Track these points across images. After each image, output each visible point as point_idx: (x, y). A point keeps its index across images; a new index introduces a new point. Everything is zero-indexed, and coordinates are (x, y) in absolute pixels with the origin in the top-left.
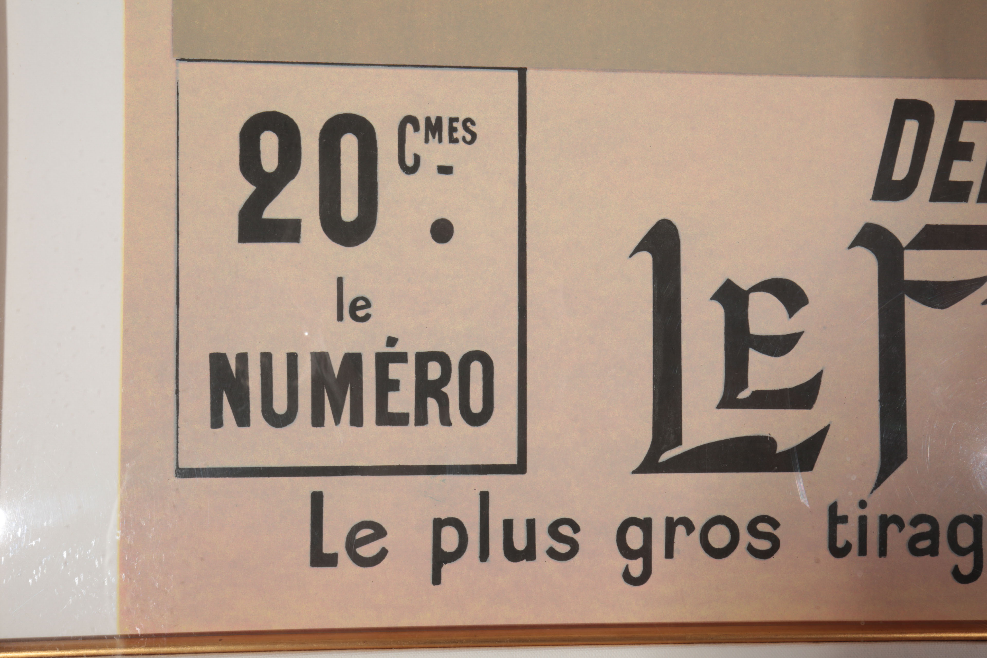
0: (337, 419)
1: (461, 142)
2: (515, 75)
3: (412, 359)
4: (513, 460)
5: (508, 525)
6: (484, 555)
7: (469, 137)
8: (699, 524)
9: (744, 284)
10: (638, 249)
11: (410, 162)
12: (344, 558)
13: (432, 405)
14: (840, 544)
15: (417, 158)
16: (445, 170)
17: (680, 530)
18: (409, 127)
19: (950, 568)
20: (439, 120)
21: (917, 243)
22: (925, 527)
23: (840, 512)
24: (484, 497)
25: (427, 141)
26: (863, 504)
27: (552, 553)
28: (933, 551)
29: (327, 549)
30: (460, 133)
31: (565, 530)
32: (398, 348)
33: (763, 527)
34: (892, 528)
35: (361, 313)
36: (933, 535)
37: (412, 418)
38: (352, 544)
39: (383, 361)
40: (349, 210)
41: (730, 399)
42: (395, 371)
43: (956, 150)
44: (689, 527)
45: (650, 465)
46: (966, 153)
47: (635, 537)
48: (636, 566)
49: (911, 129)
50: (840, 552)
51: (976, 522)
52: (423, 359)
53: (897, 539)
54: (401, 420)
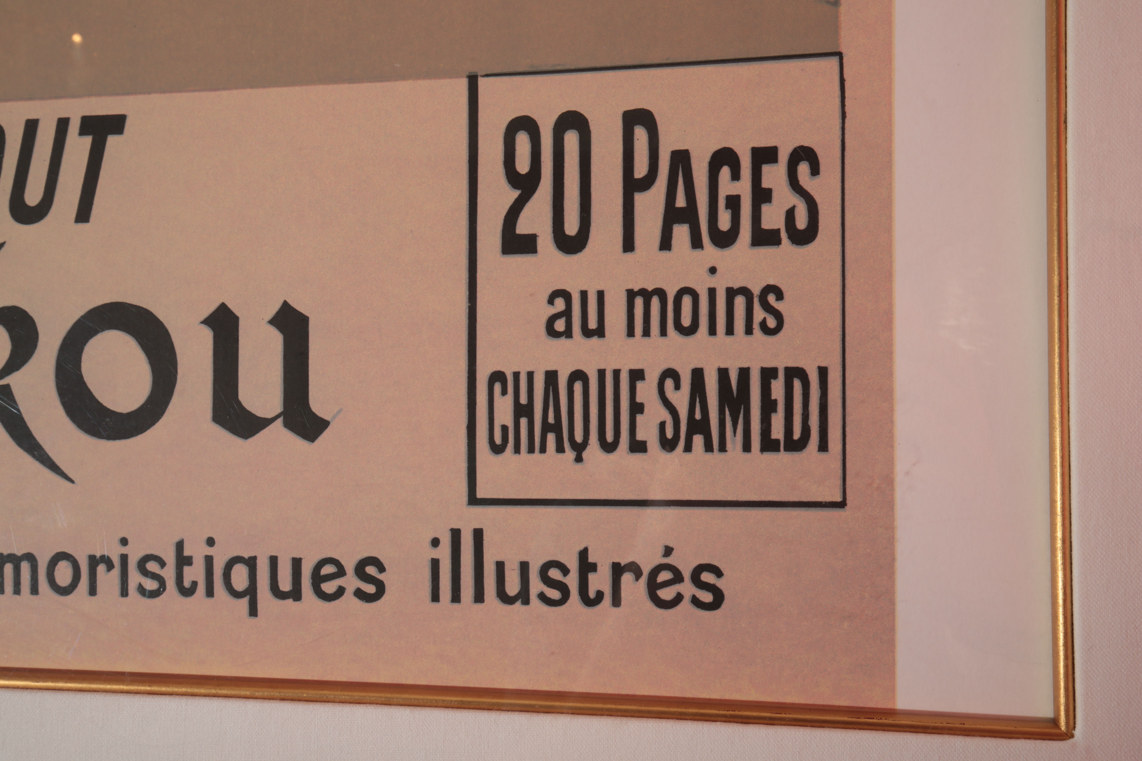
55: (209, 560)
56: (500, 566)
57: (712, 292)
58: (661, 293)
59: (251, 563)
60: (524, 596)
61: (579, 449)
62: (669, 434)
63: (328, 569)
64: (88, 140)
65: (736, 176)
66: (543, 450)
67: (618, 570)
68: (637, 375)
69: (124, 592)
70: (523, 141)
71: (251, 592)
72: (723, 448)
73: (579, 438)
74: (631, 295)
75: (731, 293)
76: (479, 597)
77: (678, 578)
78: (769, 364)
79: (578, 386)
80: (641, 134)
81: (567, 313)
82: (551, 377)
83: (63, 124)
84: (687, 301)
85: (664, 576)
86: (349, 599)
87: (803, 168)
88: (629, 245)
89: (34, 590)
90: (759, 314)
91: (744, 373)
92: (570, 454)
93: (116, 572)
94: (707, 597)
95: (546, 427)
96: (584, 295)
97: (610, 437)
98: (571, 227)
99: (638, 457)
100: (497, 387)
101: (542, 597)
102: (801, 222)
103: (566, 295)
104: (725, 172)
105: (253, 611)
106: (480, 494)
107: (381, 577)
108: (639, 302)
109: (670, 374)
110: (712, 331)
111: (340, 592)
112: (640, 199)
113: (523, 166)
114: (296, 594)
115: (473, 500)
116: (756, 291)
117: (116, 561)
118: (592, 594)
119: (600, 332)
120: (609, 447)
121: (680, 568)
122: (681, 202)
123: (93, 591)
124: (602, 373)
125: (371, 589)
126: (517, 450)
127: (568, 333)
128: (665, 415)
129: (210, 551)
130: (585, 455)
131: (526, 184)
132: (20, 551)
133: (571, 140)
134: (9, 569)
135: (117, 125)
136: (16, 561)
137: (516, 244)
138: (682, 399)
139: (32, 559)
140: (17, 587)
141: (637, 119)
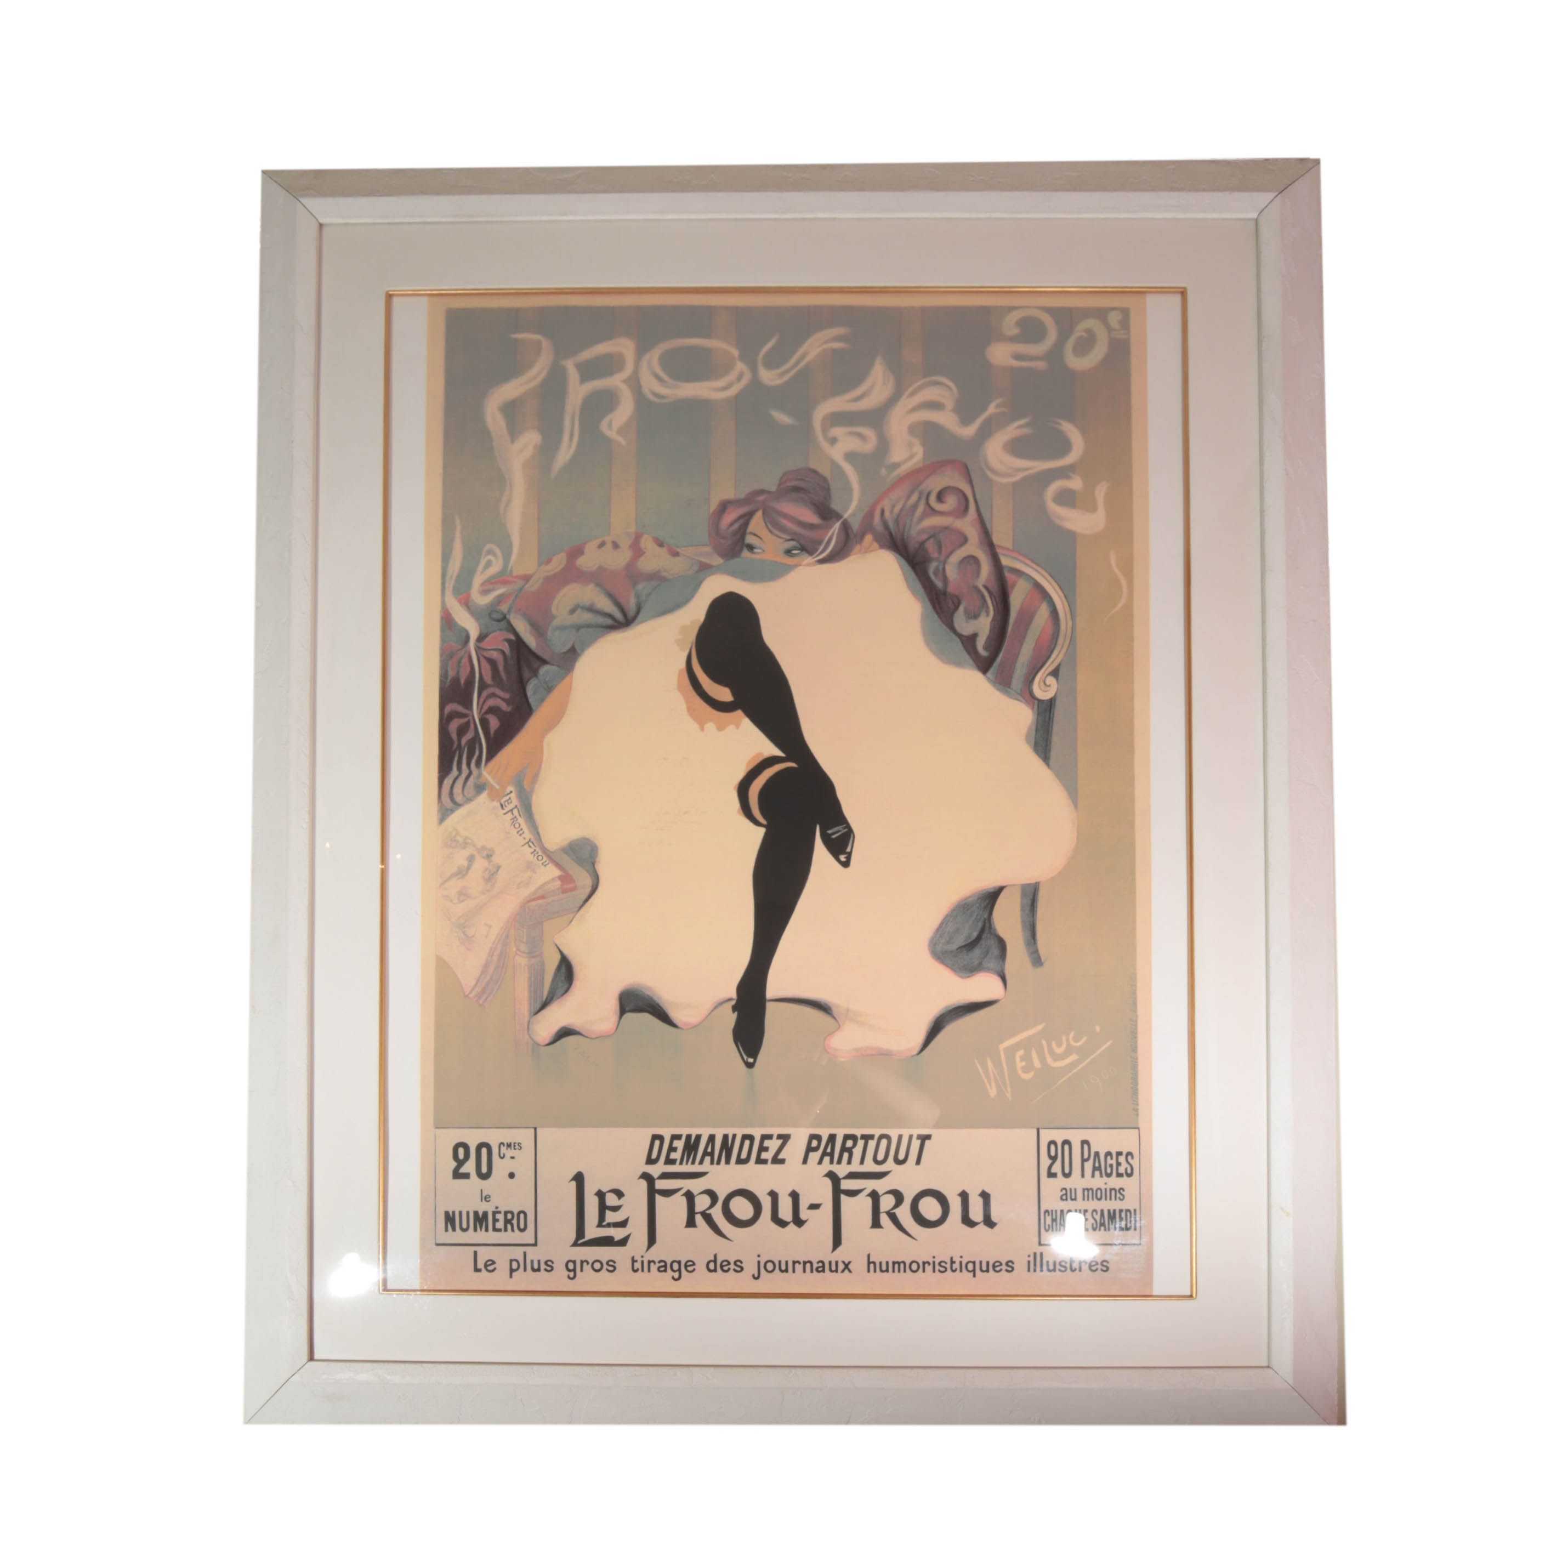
0: (481, 1230)
1: (517, 1150)
2: (533, 1130)
3: (503, 1213)
4: (533, 1242)
5: (532, 1261)
6: (525, 1270)
7: (519, 1148)
8: (591, 1262)
9: (604, 1190)
10: (572, 1180)
11: (502, 1155)
12: (483, 1269)
13: (509, 1226)
14: (635, 1268)
15: (504, 1154)
16: (512, 1158)
17: (585, 1264)
18: (502, 1146)
19: (672, 1276)
20: (511, 1143)
21: (660, 1178)
22: (662, 1264)
23: (635, 1259)
24: (525, 1254)
25: (507, 1149)
26: (642, 1257)
27: (546, 1270)
28: (665, 1271)
29: (479, 1267)
30: (517, 1147)
31: (550, 1263)
32: (499, 1210)
33: (611, 1263)
34: (652, 1264)
35: (487, 1199)
36: (665, 1266)
37: (503, 1230)
38: (486, 1266)
39: (494, 1213)
40: (484, 1170)
41: (600, 1225)
42: (498, 1216)
43: (672, 1149)
44: (588, 1263)
45: (575, 1244)
46: (675, 1150)
47: (571, 1266)
48: (572, 1274)
49: (657, 1143)
50: (635, 1271)
51: (679, 1262)
52: (506, 1213)
53: (654, 1267)
54: (499, 1230)
55: (961, 1263)
56: (1047, 1262)
57: (1106, 1189)
58: (1092, 1189)
59: (974, 1263)
60: (1054, 1270)
62: (1095, 1226)
63: (997, 1264)
64: (919, 1142)
65: (1112, 1159)
67: (1080, 1262)
69: (934, 1271)
70: (1053, 1147)
71: (974, 1271)
72: (1109, 1230)
74: (1084, 1190)
75: (1111, 1190)
76: (1041, 1270)
77: (1096, 1264)
78: (1121, 1208)
80: (1086, 1147)
81: (1066, 1194)
82: (1061, 1211)
83: (911, 1137)
84: (1099, 1192)
85: (1093, 1263)
86: (1003, 1272)
87: (1129, 1157)
88: (1083, 1176)
89: (905, 1271)
90: (1118, 1195)
91: (1114, 1211)
93: (931, 1266)
94: (1105, 1269)
96: (1071, 1190)
98: (1067, 1171)
100: (1047, 1214)
101: (1060, 1270)
102: (1129, 1171)
103: (1065, 1189)
104: (1109, 1158)
105: (974, 1276)
106: (1042, 1243)
107: (1013, 1266)
108: (1086, 1191)
109: (1095, 1211)
110: (1106, 1199)
111: (1001, 1270)
112: (1086, 1164)
113: (1053, 1154)
114: (987, 1271)
115: (1040, 1244)
116: (1117, 1189)
117: (931, 1262)
118: (1073, 1269)
119: (1075, 1199)
121: (1098, 1261)
122: (1097, 1165)
123: (924, 1271)
125: (1010, 1269)
126: (1052, 1231)
127: (1066, 1199)
128: (1094, 1222)
129: (961, 1260)
131: (1054, 1159)
132: (900, 1260)
133: (1066, 1147)
134: (896, 1266)
135: (928, 1137)
136: (899, 1263)
137: (1051, 1175)
138: (1098, 1217)
139: (904, 1262)
140: (899, 1271)
141: (1085, 1142)
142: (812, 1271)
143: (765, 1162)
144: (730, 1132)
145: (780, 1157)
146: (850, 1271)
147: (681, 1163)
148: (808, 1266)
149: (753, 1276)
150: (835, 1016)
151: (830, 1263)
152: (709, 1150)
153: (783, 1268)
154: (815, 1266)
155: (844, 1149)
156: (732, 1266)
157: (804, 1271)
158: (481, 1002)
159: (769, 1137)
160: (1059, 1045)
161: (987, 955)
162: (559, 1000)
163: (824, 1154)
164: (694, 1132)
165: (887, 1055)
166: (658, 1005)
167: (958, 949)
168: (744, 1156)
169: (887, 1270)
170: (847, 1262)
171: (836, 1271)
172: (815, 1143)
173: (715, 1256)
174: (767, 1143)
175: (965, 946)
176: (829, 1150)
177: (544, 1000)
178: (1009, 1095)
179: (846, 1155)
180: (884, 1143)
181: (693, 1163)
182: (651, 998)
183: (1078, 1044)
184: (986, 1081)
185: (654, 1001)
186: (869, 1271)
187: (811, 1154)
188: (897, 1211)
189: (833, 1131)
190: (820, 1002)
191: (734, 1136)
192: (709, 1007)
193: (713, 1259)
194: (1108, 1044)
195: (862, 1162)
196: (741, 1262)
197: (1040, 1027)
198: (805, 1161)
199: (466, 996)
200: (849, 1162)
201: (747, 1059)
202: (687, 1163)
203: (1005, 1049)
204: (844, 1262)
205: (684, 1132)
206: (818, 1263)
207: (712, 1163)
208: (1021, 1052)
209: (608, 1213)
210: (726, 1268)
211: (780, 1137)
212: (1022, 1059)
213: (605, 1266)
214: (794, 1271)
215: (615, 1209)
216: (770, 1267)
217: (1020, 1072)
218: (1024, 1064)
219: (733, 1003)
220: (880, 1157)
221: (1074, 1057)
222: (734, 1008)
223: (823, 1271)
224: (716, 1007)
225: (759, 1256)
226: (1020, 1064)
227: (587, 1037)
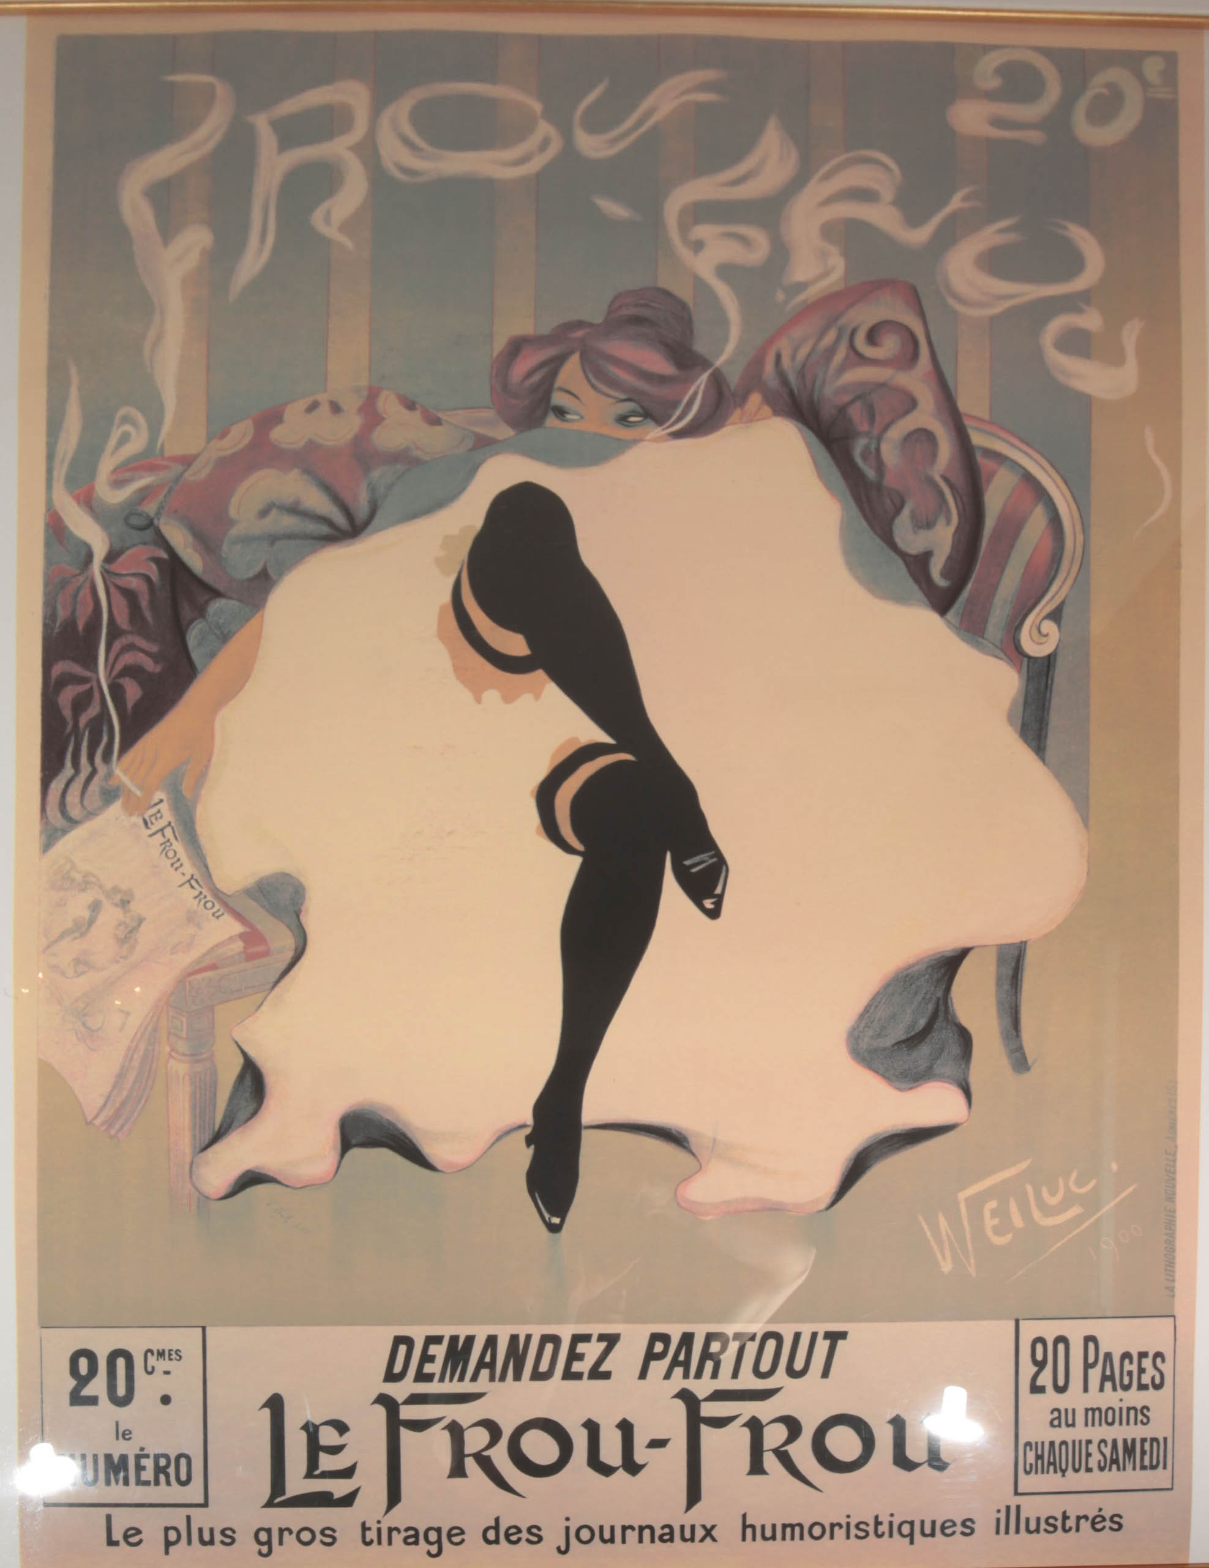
0: (117, 1482)
1: (174, 1361)
2: (200, 1330)
3: (152, 1456)
4: (201, 1501)
5: (201, 1530)
6: (189, 1542)
7: (178, 1358)
8: (295, 1530)
9: (316, 1422)
10: (264, 1406)
11: (150, 1369)
12: (122, 1542)
13: (162, 1477)
14: (368, 1540)
15: (153, 1368)
16: (167, 1373)
17: (286, 1533)
18: (149, 1354)
19: (426, 1550)
20: (164, 1350)
21: (406, 1402)
22: (412, 1533)
23: (367, 1525)
24: (188, 1518)
25: (158, 1360)
26: (379, 1522)
27: (223, 1542)
28: (416, 1543)
29: (114, 1538)
30: (174, 1356)
31: (229, 1533)
32: (145, 1452)
33: (328, 1532)
34: (395, 1533)
35: (127, 1437)
36: (416, 1536)
37: (152, 1483)
38: (126, 1537)
39: (138, 1457)
40: (121, 1391)
41: (309, 1475)
42: (144, 1462)
43: (426, 1358)
44: (290, 1532)
45: (270, 1504)
46: (432, 1359)
47: (263, 1536)
48: (265, 1549)
49: (403, 1349)
50: (368, 1544)
51: (439, 1530)
52: (157, 1457)
53: (397, 1538)
54: (147, 1483)
55: (891, 1523)
56: (1028, 1520)
57: (1121, 1409)
58: (1099, 1409)
59: (912, 1523)
60: (1037, 1530)
61: (1064, 1472)
62: (1102, 1464)
63: (948, 1524)
64: (828, 1342)
65: (1131, 1362)
66: (1048, 1472)
67: (1079, 1518)
68: (1089, 1442)
69: (848, 1537)
70: (1039, 1348)
71: (911, 1535)
72: (1124, 1469)
73: (1064, 1467)
74: (1087, 1410)
75: (1129, 1409)
76: (1017, 1531)
77: (1104, 1519)
78: (1144, 1436)
79: (1064, 1447)
80: (1091, 1345)
81: (1059, 1418)
82: (1052, 1444)
83: (814, 1335)
84: (1110, 1413)
85: (1098, 1519)
86: (958, 1536)
87: (1159, 1360)
88: (1086, 1390)
89: (802, 1538)
90: (1140, 1417)
91: (1134, 1441)
92: (1059, 1474)
93: (844, 1529)
94: (1116, 1526)
95: (1049, 1464)
96: (1066, 1410)
97: (1077, 1466)
98: (1061, 1383)
99: (1089, 1474)
100: (1028, 1448)
102: (1157, 1381)
103: (1059, 1410)
104: (1127, 1361)
105: (912, 1542)
106: (1020, 1491)
107: (973, 1526)
108: (1090, 1413)
109: (1103, 1441)
110: (1121, 1423)
111: (954, 1533)
112: (1091, 1371)
113: (1039, 1357)
114: (933, 1534)
115: (1016, 1493)
116: (1139, 1408)
117: (844, 1525)
118: (1067, 1528)
119: (1073, 1425)
120: (1076, 1471)
121: (1105, 1516)
122: (1108, 1373)
123: (832, 1537)
124: (1074, 1442)
125: (967, 1531)
126: (1036, 1472)
127: (1059, 1426)
128: (1101, 1458)
129: (891, 1519)
130: (1066, 1474)
131: (1041, 1365)
132: (794, 1522)
133: (1061, 1347)
134: (788, 1530)
135: (843, 1335)
136: (792, 1526)
137: (1036, 1389)
138: (1107, 1451)
139: (801, 1525)
140: (793, 1538)
141: (1089, 1339)
142: (653, 1541)
143: (578, 1376)
144: (522, 1331)
145: (604, 1368)
146: (714, 1540)
147: (442, 1380)
148: (647, 1533)
149: (559, 1549)
150: (694, 1150)
151: (682, 1527)
152: (488, 1359)
153: (607, 1536)
154: (658, 1532)
155: (706, 1355)
156: (524, 1535)
157: (641, 1541)
158: (113, 1132)
159: (586, 1338)
160: (1053, 1193)
161: (940, 1054)
162: (240, 1129)
163: (675, 1363)
164: (463, 1332)
165: (776, 1210)
166: (404, 1135)
167: (893, 1046)
168: (544, 1367)
169: (773, 1538)
170: (709, 1527)
171: (692, 1539)
172: (659, 1347)
173: (497, 1520)
174: (581, 1348)
175: (904, 1041)
176: (682, 1357)
177: (216, 1128)
178: (972, 1271)
179: (709, 1365)
180: (771, 1344)
181: (461, 1379)
182: (394, 1125)
183: (1083, 1191)
184: (935, 1247)
185: (398, 1130)
186: (744, 1539)
187: (653, 1364)
188: (791, 1449)
189: (688, 1328)
190: (670, 1129)
191: (528, 1337)
192: (487, 1137)
193: (493, 1524)
194: (1131, 1189)
195: (735, 1375)
196: (539, 1529)
197: (1023, 1165)
198: (643, 1375)
199: (89, 1124)
200: (715, 1375)
201: (549, 1219)
202: (451, 1380)
203: (967, 1200)
204: (704, 1527)
205: (447, 1331)
206: (663, 1528)
207: (492, 1378)
208: (993, 1204)
209: (323, 1456)
210: (514, 1538)
211: (602, 1338)
212: (994, 1213)
213: (319, 1537)
214: (624, 1541)
215: (335, 1450)
216: (585, 1534)
217: (990, 1233)
218: (996, 1221)
219: (528, 1131)
220: (765, 1366)
221: (1075, 1211)
222: (529, 1140)
223: (671, 1540)
224: (499, 1139)
225: (567, 1519)
226: (990, 1223)
227: (287, 1186)
